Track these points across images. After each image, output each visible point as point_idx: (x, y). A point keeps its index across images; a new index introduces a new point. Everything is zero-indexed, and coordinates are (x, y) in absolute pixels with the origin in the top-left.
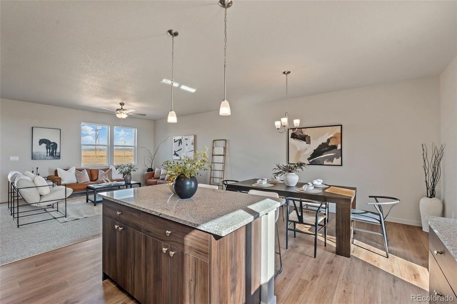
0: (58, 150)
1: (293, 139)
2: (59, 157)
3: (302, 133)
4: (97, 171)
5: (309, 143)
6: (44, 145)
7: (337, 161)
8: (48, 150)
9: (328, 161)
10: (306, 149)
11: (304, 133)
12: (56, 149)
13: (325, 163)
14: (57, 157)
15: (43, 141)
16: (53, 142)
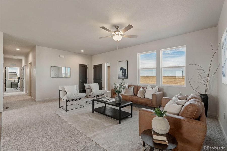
0: (126, 73)
15: (121, 69)
16: (124, 69)
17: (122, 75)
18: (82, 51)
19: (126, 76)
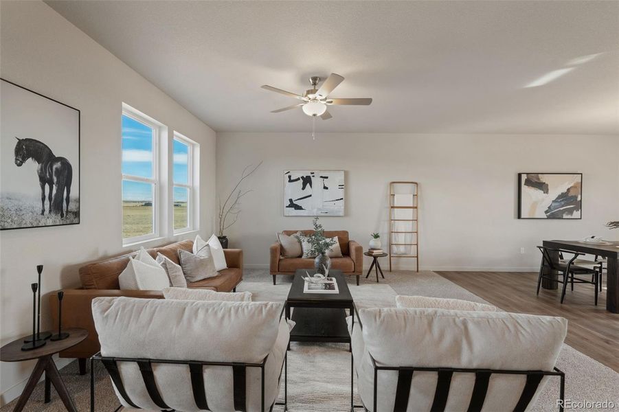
0: (74, 190)
1: (527, 187)
2: (78, 214)
3: (539, 179)
5: (546, 191)
6: (32, 166)
7: (576, 214)
8: (47, 186)
9: (567, 214)
10: (543, 200)
11: (541, 180)
12: (68, 184)
13: (565, 216)
14: (71, 216)
15: (34, 150)
16: (61, 159)
17: (43, 199)
19: (72, 207)
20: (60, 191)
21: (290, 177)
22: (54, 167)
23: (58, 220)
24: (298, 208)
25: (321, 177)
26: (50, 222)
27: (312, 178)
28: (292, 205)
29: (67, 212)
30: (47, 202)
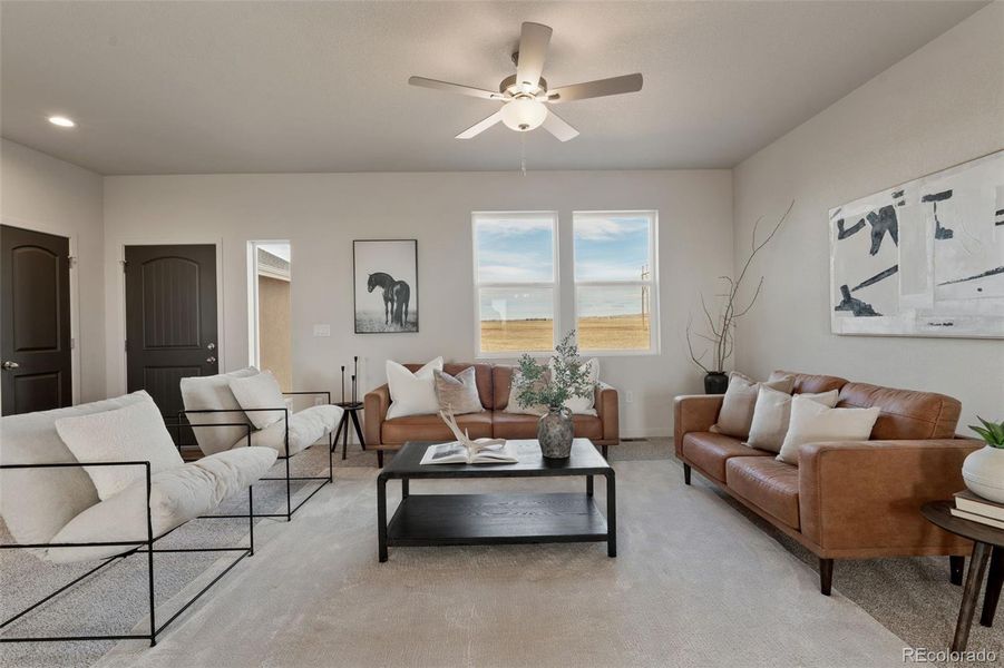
0: (412, 306)
2: (416, 324)
4: (509, 374)
6: (379, 290)
8: (389, 304)
12: (406, 300)
14: (410, 327)
15: (377, 280)
16: (400, 282)
17: (387, 313)
18: (61, 121)
19: (411, 318)
20: (400, 307)
21: (841, 223)
22: (395, 289)
23: (399, 328)
24: (865, 310)
25: (928, 198)
26: (392, 330)
27: (898, 210)
28: (849, 302)
29: (406, 322)
30: (389, 314)
